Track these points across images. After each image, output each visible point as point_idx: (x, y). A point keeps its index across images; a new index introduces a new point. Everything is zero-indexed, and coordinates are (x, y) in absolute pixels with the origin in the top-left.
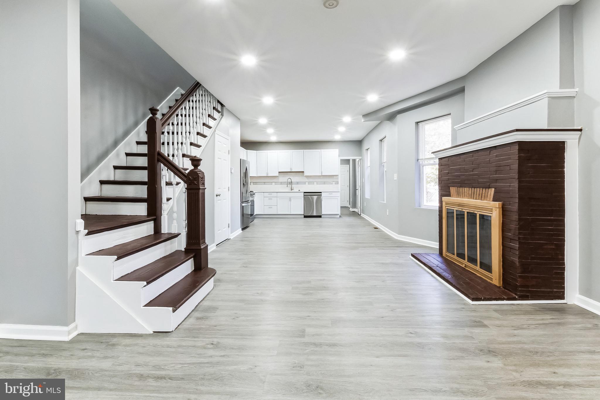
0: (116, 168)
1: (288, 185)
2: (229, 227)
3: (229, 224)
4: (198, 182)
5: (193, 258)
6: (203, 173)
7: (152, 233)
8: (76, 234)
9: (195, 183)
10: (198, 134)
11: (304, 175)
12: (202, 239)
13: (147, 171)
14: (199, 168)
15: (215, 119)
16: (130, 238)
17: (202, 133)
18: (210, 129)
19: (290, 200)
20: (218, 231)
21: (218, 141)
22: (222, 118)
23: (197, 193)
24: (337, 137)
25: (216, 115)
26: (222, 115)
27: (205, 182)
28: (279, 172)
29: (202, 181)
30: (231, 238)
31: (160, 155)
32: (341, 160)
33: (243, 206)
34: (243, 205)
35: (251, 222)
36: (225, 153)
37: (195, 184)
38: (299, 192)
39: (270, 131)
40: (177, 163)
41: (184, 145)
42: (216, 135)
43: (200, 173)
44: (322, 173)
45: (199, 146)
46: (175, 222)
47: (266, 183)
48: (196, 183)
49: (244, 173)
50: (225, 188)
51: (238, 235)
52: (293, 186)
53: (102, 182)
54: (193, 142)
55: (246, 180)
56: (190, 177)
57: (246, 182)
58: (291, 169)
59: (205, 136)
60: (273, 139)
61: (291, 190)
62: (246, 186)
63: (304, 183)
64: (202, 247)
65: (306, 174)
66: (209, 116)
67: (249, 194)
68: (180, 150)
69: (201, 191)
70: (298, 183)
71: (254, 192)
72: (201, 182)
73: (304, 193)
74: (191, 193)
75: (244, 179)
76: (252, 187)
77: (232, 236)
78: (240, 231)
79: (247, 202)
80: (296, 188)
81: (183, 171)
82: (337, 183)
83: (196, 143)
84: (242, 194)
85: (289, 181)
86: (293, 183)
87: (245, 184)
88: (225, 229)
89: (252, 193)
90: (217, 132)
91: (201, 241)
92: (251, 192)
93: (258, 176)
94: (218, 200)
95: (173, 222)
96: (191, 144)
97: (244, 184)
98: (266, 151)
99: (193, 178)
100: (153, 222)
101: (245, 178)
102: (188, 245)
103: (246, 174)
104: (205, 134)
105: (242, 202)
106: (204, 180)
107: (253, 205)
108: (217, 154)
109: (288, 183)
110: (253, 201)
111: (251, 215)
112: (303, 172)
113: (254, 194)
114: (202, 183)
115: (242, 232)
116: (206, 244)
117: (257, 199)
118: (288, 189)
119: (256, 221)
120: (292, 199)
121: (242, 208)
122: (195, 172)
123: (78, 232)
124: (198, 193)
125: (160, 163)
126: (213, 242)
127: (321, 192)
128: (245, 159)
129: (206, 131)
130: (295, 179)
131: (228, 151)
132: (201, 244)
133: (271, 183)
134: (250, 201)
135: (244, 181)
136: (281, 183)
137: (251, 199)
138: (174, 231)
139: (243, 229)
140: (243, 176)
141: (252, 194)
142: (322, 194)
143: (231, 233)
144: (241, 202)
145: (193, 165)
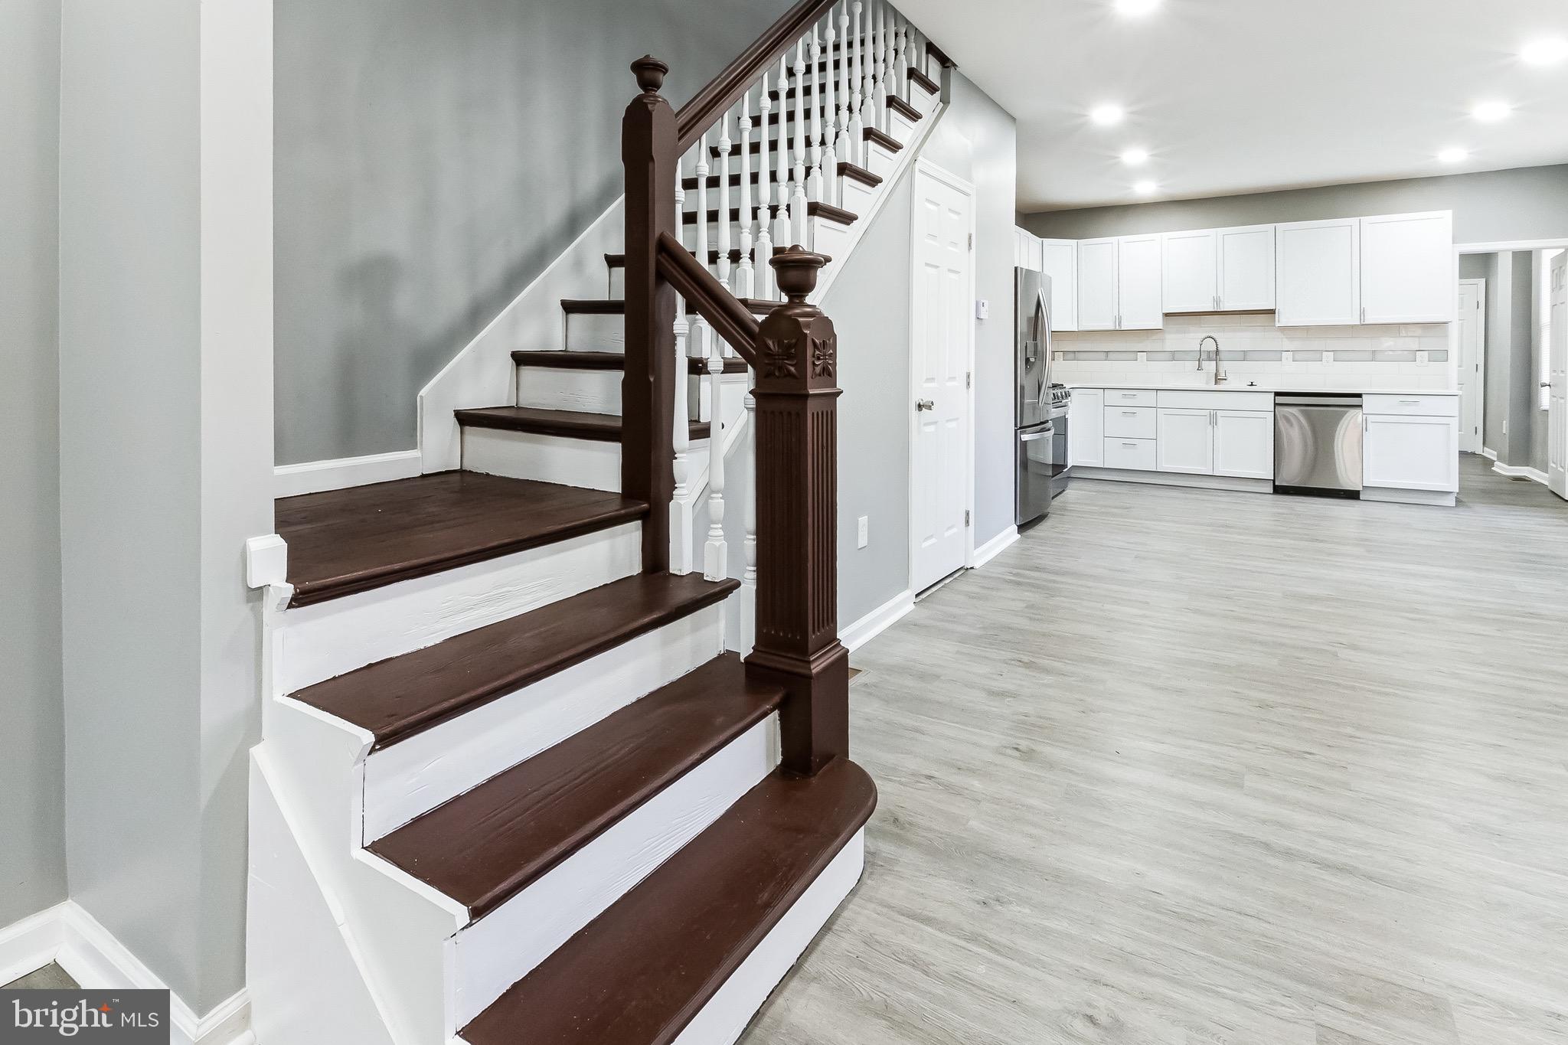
0: (570, 307)
1: (1205, 364)
2: (967, 522)
3: (968, 514)
4: (801, 365)
5: (777, 712)
6: (827, 324)
7: (637, 569)
8: (248, 600)
9: (789, 371)
10: (843, 169)
11: (1277, 325)
12: (818, 627)
13: (624, 315)
14: (809, 299)
15: (914, 116)
16: (529, 598)
17: (860, 165)
18: (896, 152)
19: (1213, 421)
20: (924, 541)
21: (927, 200)
22: (943, 111)
23: (798, 414)
24: (1453, 156)
25: (920, 99)
26: (945, 101)
27: (835, 364)
28: (1167, 315)
29: (819, 359)
30: (977, 566)
31: (667, 248)
32: (1465, 258)
33: (1024, 444)
34: (1025, 437)
35: (1053, 498)
36: (954, 244)
37: (790, 374)
38: (1252, 389)
39: (1135, 156)
40: (725, 283)
41: (782, 213)
42: (918, 176)
43: (808, 325)
44: (1362, 313)
45: (847, 219)
46: (717, 531)
47: (1111, 355)
48: (792, 369)
49: (1029, 319)
50: (952, 379)
51: (1002, 554)
52: (1225, 366)
53: (522, 359)
54: (820, 200)
55: (1036, 346)
56: (770, 343)
57: (1035, 353)
58: (1217, 301)
59: (872, 181)
60: (1145, 189)
61: (1217, 381)
62: (1035, 370)
63: (1277, 355)
64: (816, 668)
65: (1283, 319)
66: (891, 101)
67: (1047, 395)
68: (765, 235)
69: (812, 407)
70: (1245, 356)
71: (1068, 386)
72: (814, 364)
73: (1277, 394)
74: (773, 413)
75: (1030, 342)
76: (1058, 370)
77: (980, 558)
78: (1010, 535)
79: (1041, 426)
80: (1237, 375)
81: (745, 312)
82: (1442, 356)
83: (834, 204)
84: (1019, 393)
85: (1210, 346)
86: (1222, 355)
87: (1032, 360)
88: (951, 532)
89: (1058, 391)
90: (922, 162)
91: (812, 637)
92: (1055, 386)
93: (1081, 329)
94: (925, 424)
95: (711, 533)
96: (814, 209)
97: (1027, 360)
98: (1113, 239)
99: (780, 344)
100: (637, 524)
101: (1035, 339)
102: (760, 649)
103: (1036, 321)
104: (872, 170)
105: (1020, 428)
106: (833, 356)
107: (1062, 435)
108: (922, 248)
109: (1204, 356)
110: (1062, 423)
111: (1058, 467)
112: (1272, 312)
113: (1067, 395)
114: (818, 369)
115: (1019, 541)
116: (839, 644)
117: (1078, 414)
118: (1202, 380)
119: (1073, 493)
120: (1220, 420)
121: (1022, 448)
122: (790, 316)
123: (257, 594)
124: (801, 416)
125: (669, 285)
126: (906, 585)
127: (1359, 396)
128: (1035, 267)
129: (877, 160)
130: (1232, 339)
131: (967, 237)
132: (814, 653)
133: (1132, 356)
134: (1050, 424)
135: (1030, 349)
136: (1174, 356)
137: (1055, 413)
138: (716, 572)
139: (1022, 528)
140: (1025, 330)
141: (1061, 395)
142: (1366, 400)
143: (977, 545)
144: (1016, 425)
145: (783, 285)
